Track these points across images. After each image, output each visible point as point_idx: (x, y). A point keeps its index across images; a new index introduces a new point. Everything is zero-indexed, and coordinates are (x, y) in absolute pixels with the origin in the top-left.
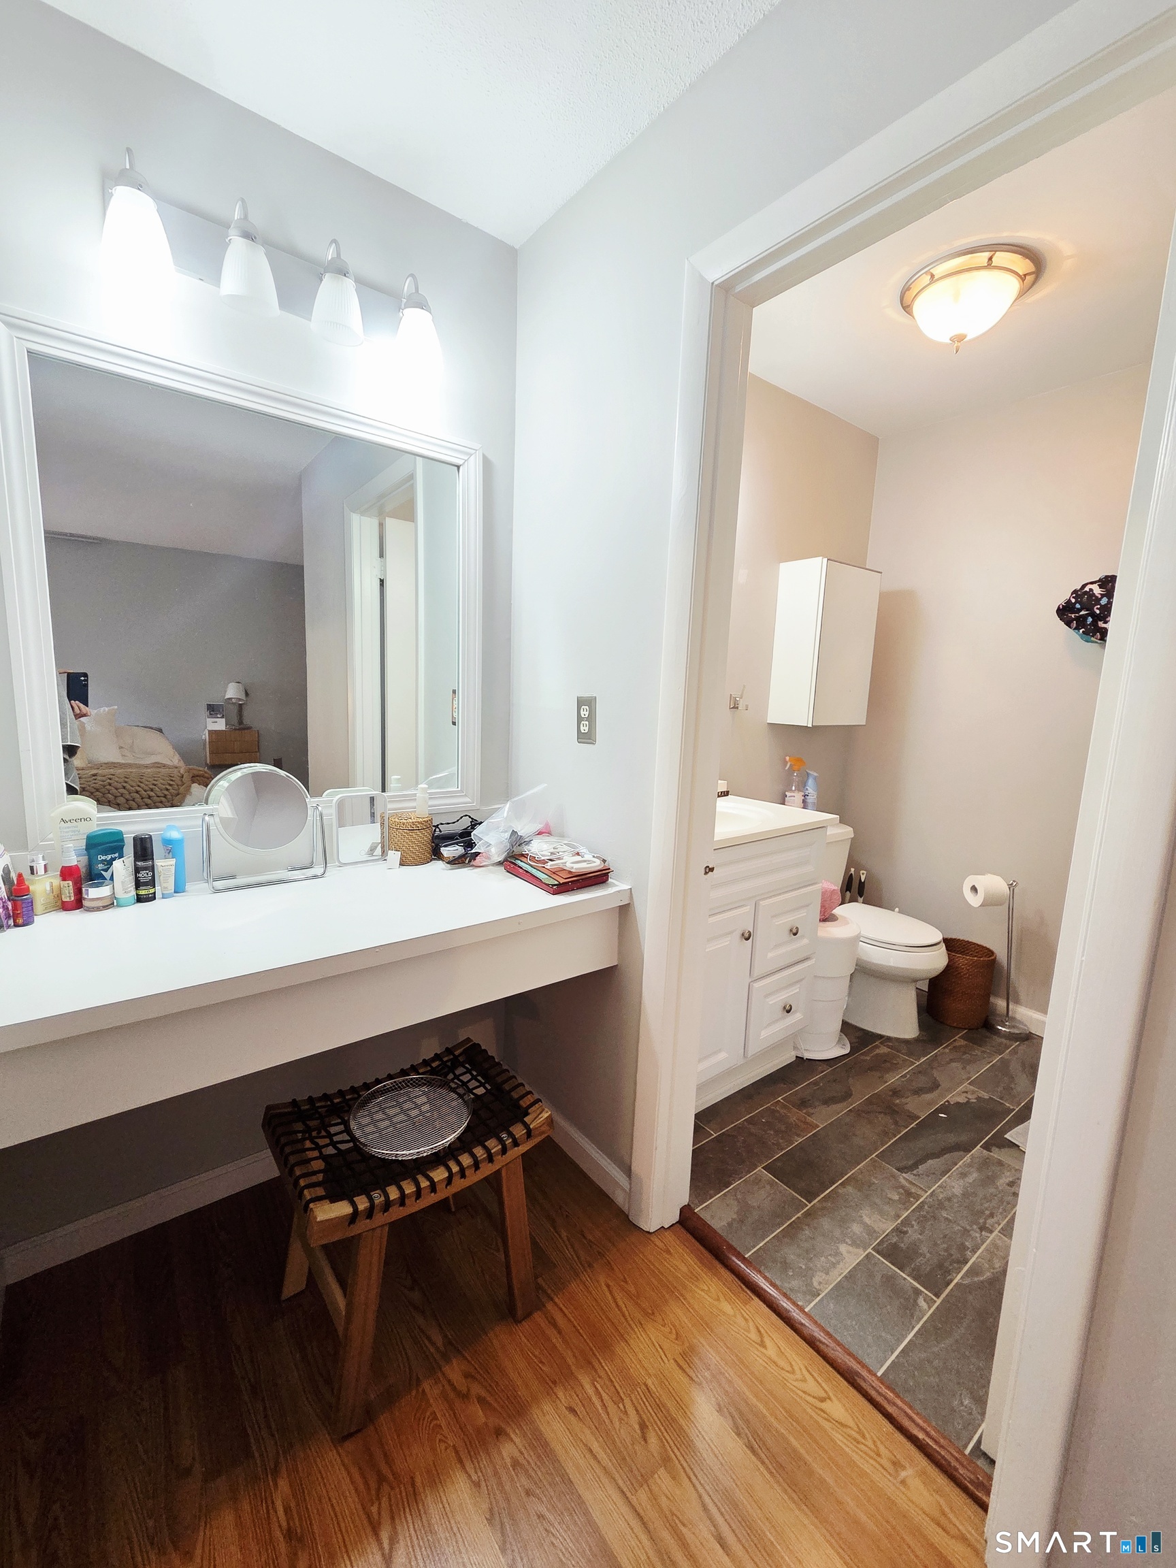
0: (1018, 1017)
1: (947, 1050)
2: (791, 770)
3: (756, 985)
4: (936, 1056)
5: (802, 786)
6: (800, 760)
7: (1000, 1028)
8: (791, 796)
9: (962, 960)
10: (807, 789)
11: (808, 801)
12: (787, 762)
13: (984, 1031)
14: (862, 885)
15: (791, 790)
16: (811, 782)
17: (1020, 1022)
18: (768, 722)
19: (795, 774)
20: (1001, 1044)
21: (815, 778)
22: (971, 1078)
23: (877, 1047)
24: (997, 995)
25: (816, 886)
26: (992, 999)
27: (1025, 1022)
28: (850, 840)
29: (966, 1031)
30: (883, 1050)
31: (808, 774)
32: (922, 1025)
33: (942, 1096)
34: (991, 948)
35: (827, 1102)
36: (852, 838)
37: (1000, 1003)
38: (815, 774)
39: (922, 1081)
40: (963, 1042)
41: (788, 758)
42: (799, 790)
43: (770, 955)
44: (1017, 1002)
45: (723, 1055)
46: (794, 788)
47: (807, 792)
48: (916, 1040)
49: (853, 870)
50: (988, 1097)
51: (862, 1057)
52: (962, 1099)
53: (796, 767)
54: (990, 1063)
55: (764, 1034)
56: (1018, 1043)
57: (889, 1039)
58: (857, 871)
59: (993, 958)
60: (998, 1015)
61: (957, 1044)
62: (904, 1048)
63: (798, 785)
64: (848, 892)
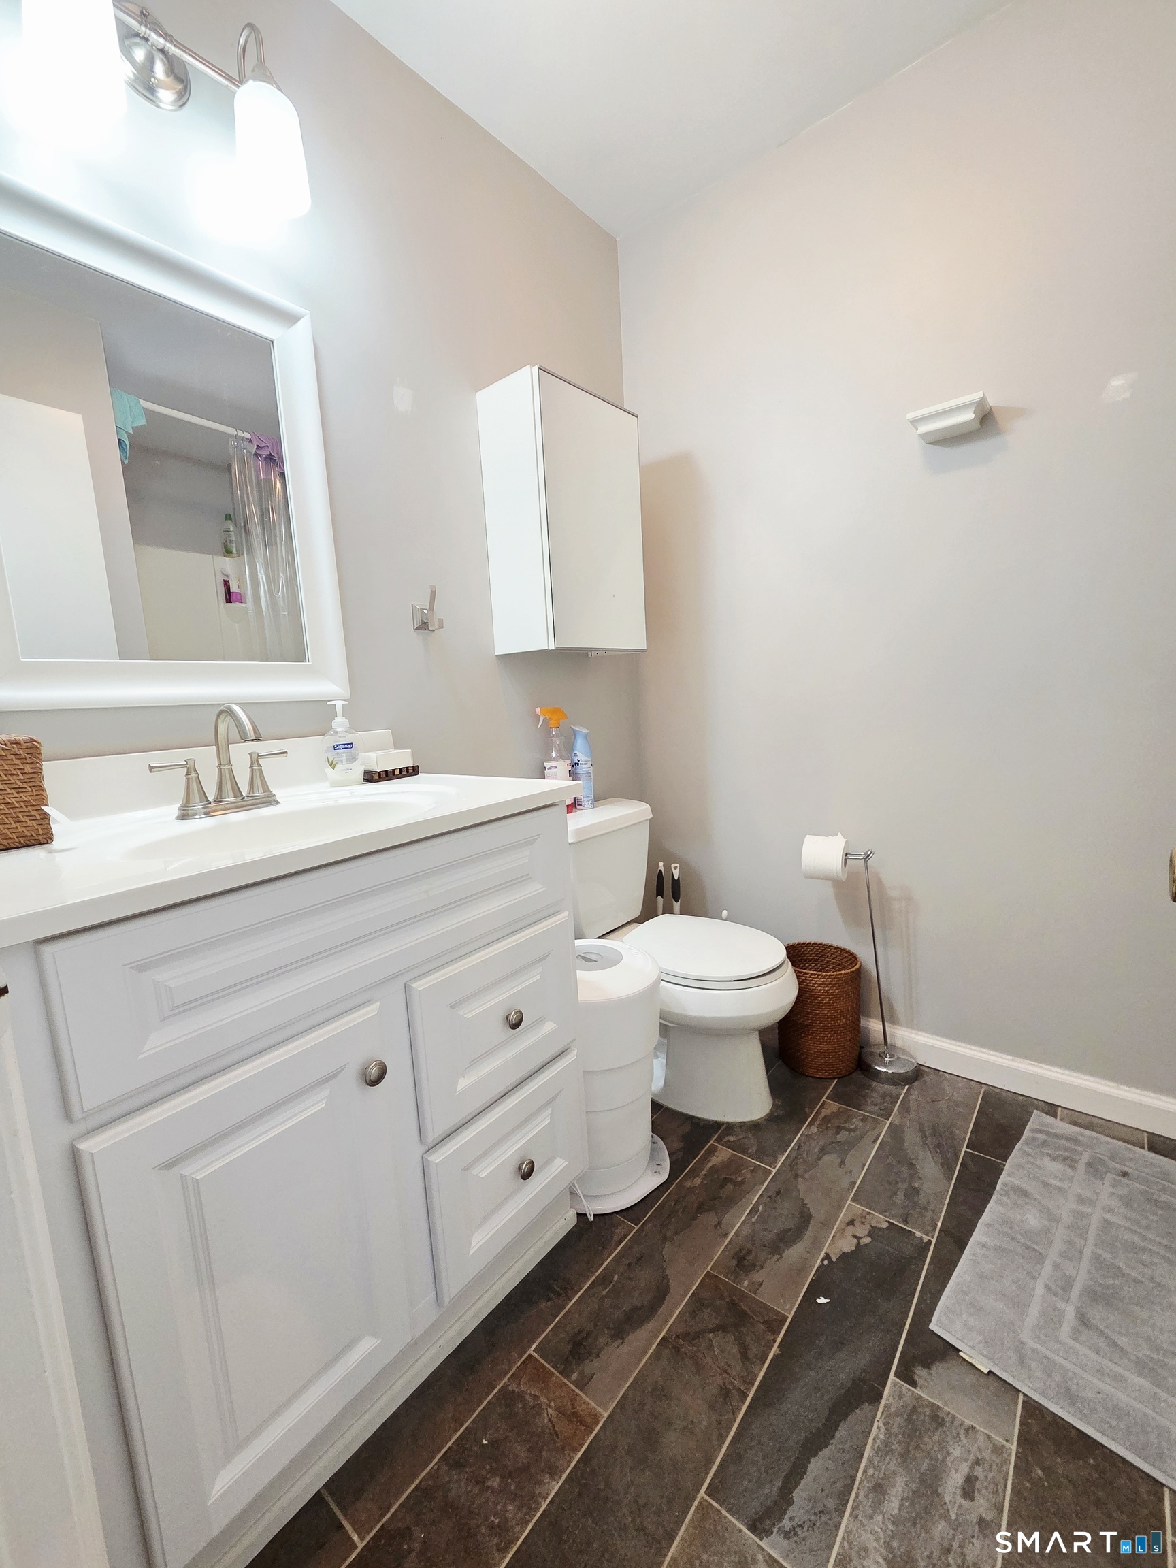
0: (899, 1043)
1: (814, 1130)
2: (547, 728)
3: (436, 1158)
4: (800, 1147)
5: (568, 751)
6: (557, 711)
7: (879, 1069)
8: (552, 767)
9: (818, 979)
10: (575, 755)
11: (579, 771)
12: (538, 717)
13: (858, 1076)
14: (676, 884)
15: (551, 759)
16: (580, 744)
17: (904, 1051)
18: (499, 651)
19: (554, 733)
20: (884, 1096)
21: (586, 737)
22: (854, 1183)
23: (712, 1151)
24: (868, 1016)
25: (560, 916)
26: (863, 1022)
27: (912, 1053)
28: (648, 821)
29: (836, 1081)
30: (723, 1154)
31: (575, 732)
32: (776, 1086)
33: (817, 1245)
34: (853, 950)
35: (620, 1332)
36: (650, 819)
37: (874, 1026)
38: (586, 731)
39: (785, 1212)
40: (834, 1106)
41: (538, 710)
42: (564, 758)
43: (463, 1084)
44: (894, 1021)
45: (366, 1345)
46: (554, 755)
47: (577, 758)
48: (771, 1118)
49: (661, 864)
50: (885, 1225)
51: (688, 1184)
52: (848, 1245)
53: (552, 723)
54: (875, 1141)
55: (478, 1240)
56: (907, 1087)
57: (730, 1127)
58: (668, 867)
59: (857, 966)
60: (874, 1045)
61: (825, 1112)
62: (752, 1142)
63: (560, 750)
64: (659, 897)
